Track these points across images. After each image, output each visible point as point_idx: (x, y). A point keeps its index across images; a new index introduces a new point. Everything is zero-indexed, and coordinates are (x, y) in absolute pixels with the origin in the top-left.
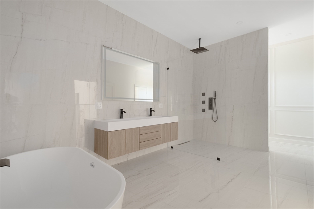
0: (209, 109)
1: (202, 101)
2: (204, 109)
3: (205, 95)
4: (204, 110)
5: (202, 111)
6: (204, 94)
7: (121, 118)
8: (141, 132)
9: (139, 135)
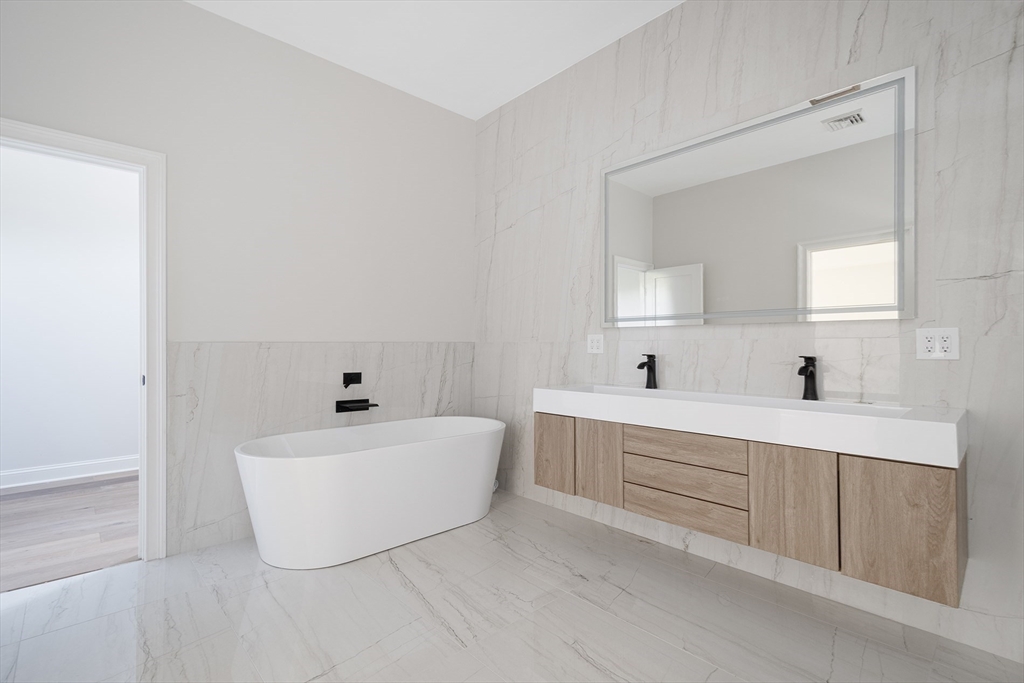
7: (648, 387)
8: (631, 445)
9: (620, 453)
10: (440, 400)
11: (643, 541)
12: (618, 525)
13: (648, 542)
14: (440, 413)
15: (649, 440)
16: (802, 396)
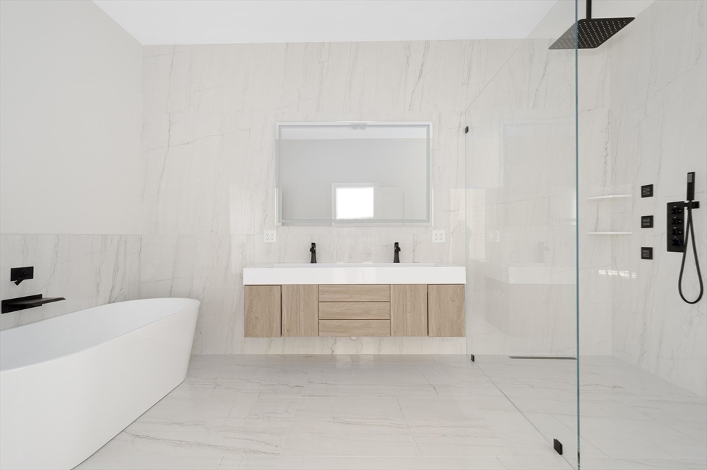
0: (670, 249)
1: (643, 218)
2: (650, 250)
3: (651, 195)
4: (647, 253)
5: (643, 258)
6: (647, 191)
7: (312, 262)
8: (323, 297)
9: (316, 303)
10: (113, 288)
11: (307, 356)
12: (288, 352)
13: (311, 356)
14: (113, 300)
15: (335, 292)
16: (393, 260)
